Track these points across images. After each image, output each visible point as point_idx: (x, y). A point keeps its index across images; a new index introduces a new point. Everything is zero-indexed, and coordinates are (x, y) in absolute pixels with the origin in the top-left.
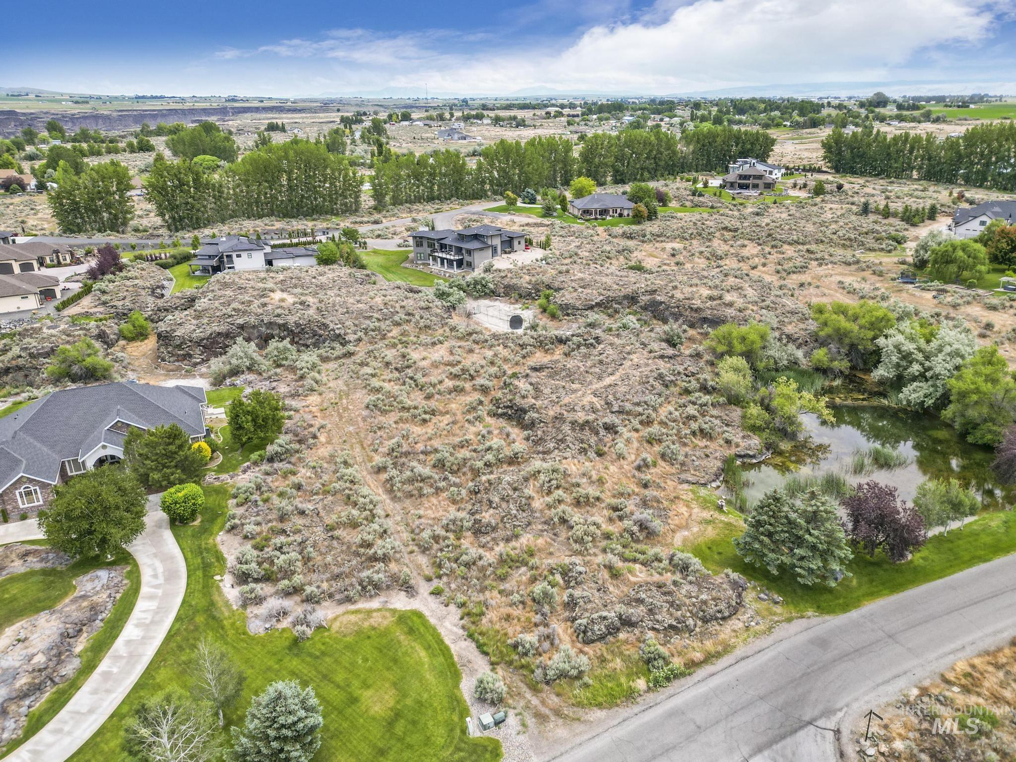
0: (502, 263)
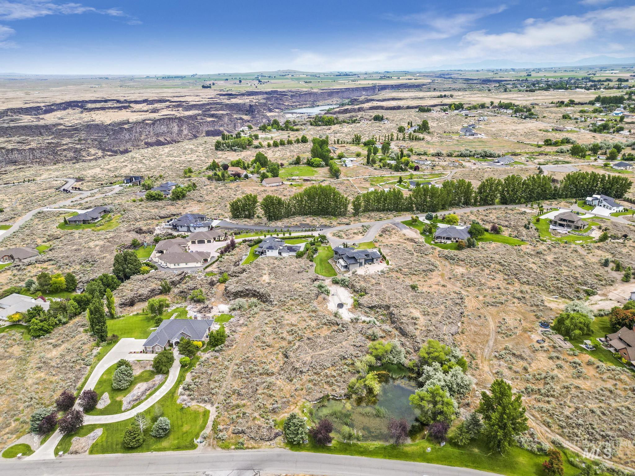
0: (361, 271)
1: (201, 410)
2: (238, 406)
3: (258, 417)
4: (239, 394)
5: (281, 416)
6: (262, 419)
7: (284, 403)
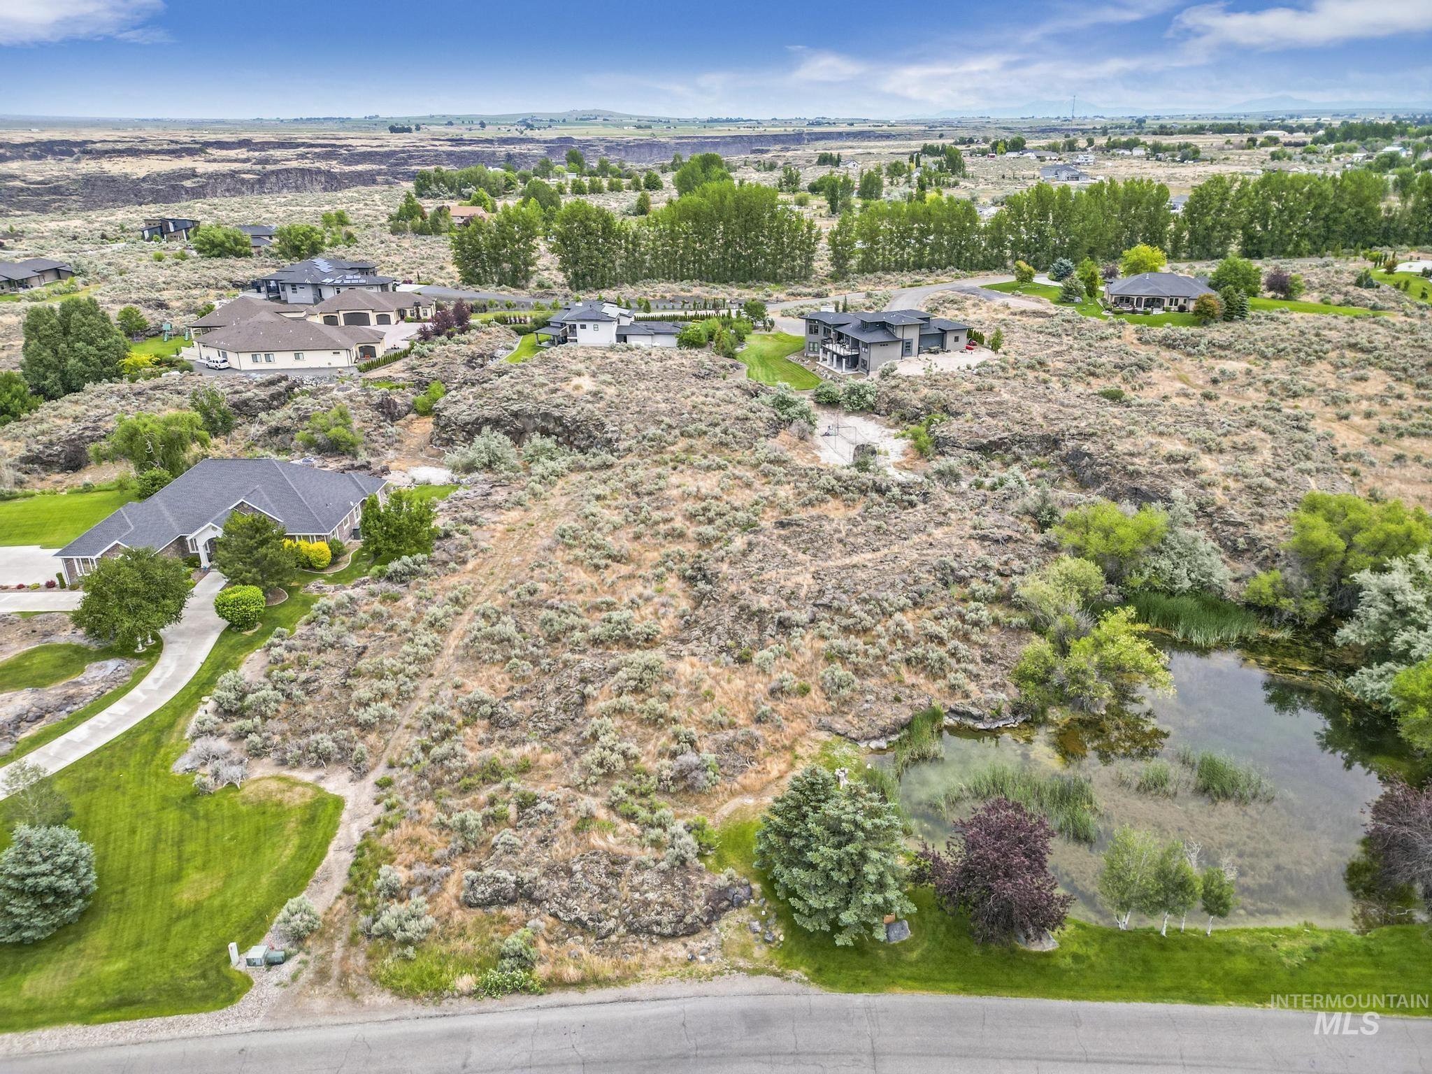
0: (912, 367)
1: (297, 798)
2: (492, 772)
3: (602, 814)
4: (495, 721)
5: (726, 810)
6: (624, 826)
7: (729, 747)
